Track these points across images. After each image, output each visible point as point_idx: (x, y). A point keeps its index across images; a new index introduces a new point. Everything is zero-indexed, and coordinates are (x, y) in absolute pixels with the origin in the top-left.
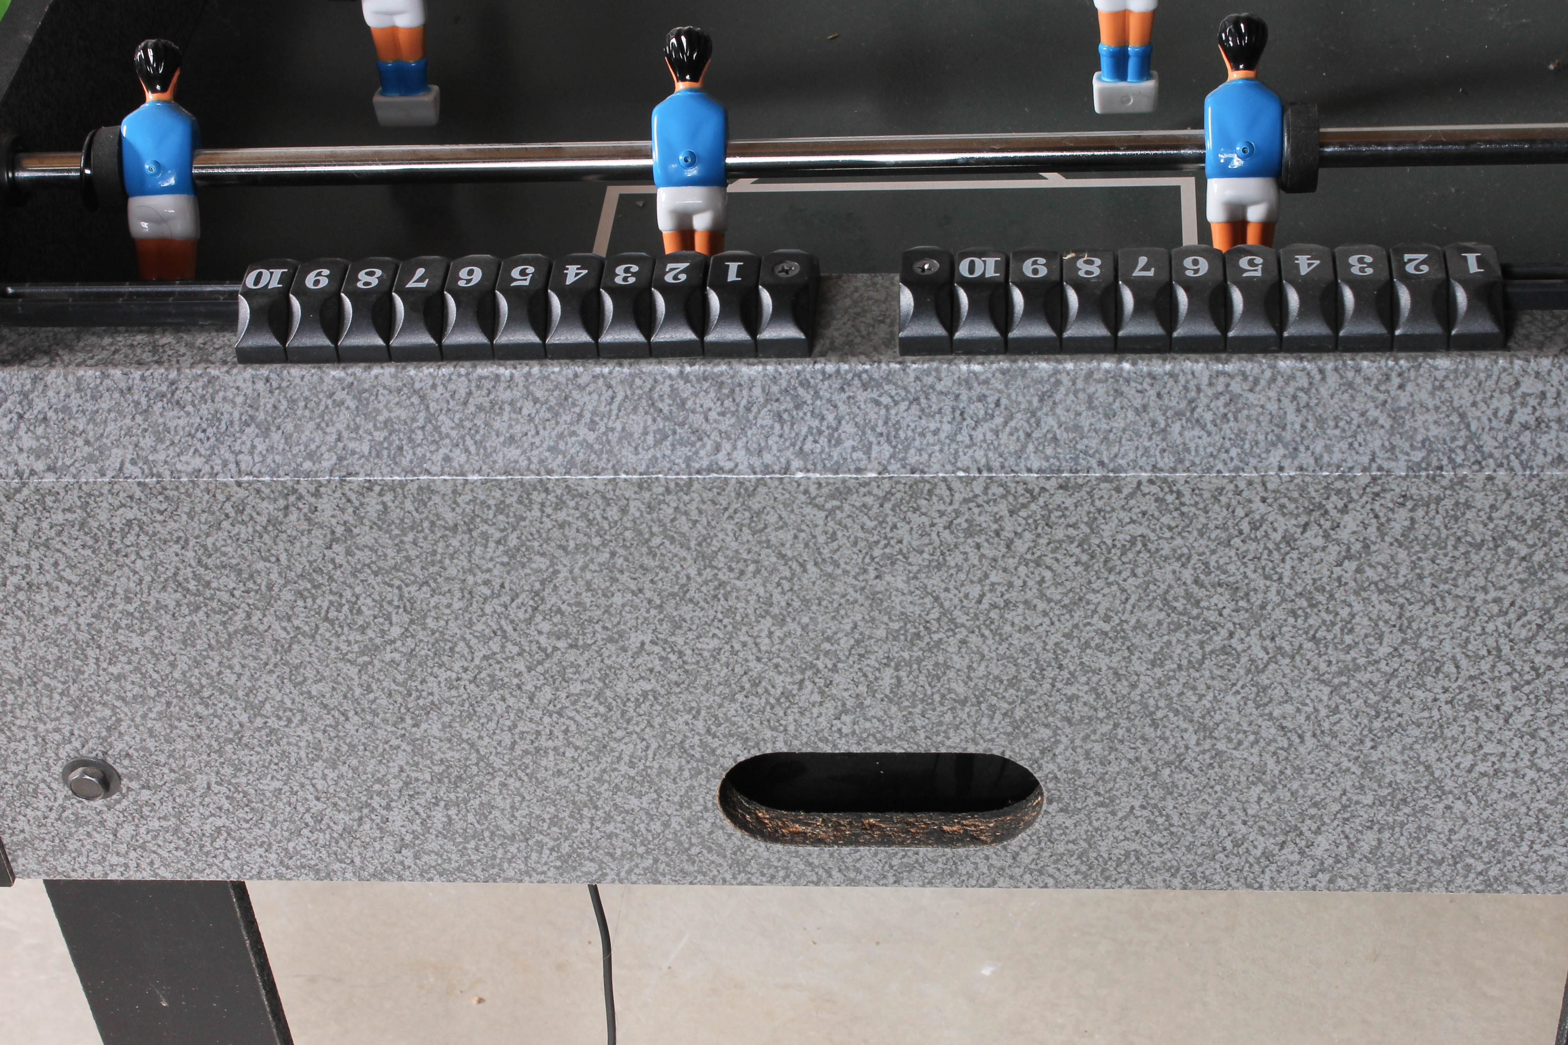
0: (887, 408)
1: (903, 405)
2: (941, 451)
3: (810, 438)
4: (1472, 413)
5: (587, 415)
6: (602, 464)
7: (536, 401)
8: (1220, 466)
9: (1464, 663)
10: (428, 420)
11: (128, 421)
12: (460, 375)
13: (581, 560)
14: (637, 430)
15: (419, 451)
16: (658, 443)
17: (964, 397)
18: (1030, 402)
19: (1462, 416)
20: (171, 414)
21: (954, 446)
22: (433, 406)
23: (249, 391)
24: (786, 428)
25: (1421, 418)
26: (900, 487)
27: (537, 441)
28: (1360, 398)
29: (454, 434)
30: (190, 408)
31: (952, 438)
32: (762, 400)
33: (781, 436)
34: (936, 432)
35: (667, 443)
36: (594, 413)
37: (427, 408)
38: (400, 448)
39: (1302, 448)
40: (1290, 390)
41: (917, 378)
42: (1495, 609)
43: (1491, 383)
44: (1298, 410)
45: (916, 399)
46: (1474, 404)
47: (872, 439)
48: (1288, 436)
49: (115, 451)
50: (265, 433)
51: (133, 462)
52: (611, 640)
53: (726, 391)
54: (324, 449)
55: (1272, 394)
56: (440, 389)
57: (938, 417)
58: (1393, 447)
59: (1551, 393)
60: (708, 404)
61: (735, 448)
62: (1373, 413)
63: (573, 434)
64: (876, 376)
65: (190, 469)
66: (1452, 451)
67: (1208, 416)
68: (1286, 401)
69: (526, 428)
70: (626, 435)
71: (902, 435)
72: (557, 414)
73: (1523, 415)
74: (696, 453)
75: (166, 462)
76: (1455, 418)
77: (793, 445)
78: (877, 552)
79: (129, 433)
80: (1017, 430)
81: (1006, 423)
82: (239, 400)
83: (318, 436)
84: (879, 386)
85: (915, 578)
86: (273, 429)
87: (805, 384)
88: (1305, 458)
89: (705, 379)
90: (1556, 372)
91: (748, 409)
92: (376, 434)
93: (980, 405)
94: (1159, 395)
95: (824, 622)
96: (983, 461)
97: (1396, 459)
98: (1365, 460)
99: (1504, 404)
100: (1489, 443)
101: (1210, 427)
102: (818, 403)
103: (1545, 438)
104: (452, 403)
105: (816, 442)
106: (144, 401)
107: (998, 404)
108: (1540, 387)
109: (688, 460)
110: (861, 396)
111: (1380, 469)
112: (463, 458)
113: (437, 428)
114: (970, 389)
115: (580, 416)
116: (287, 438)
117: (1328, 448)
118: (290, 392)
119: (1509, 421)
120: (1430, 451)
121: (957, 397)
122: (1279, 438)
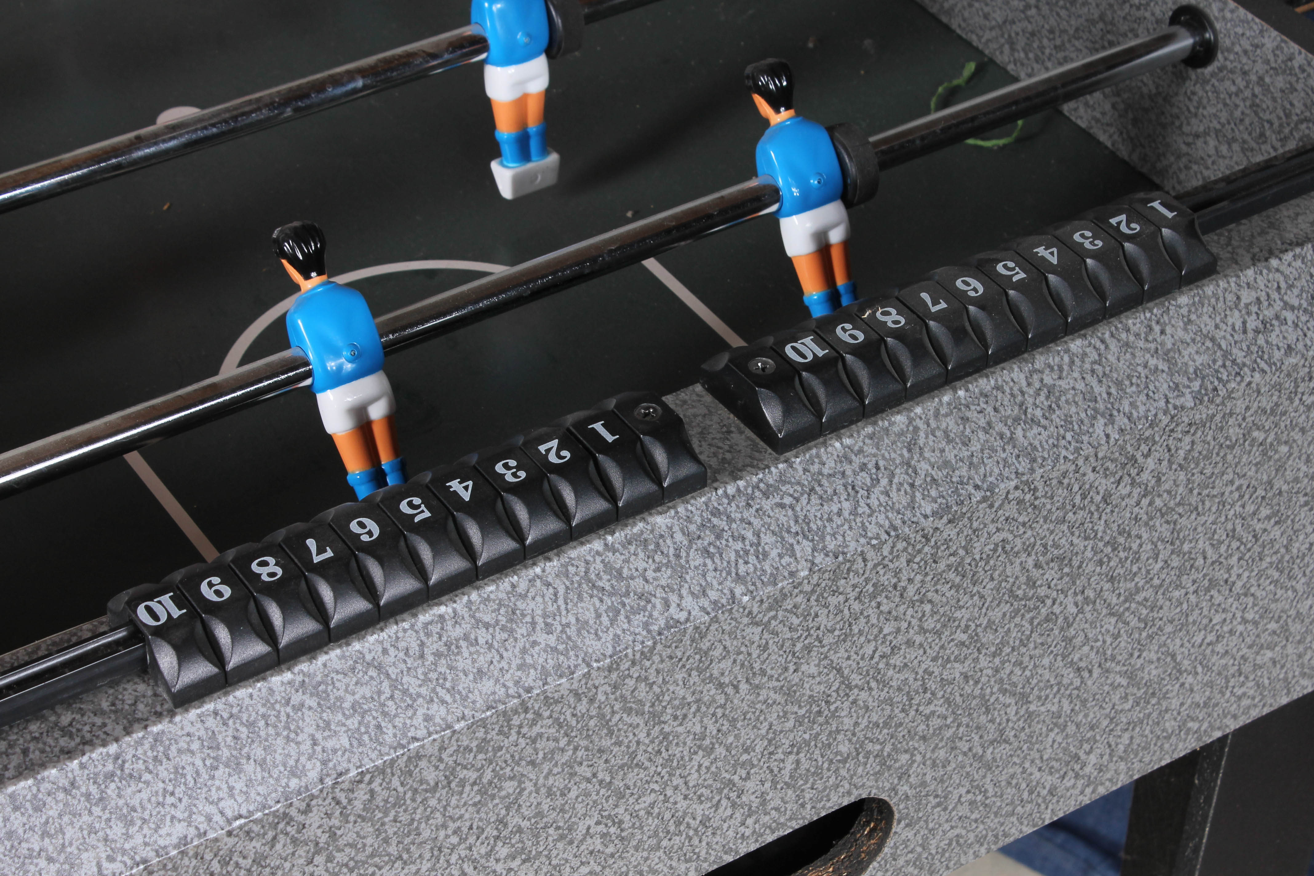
0: (792, 507)
1: (805, 498)
2: (851, 528)
3: (741, 561)
4: (1219, 334)
5: (540, 620)
6: (572, 662)
7: (487, 626)
8: (1064, 453)
9: (1210, 552)
10: (394, 687)
11: (86, 818)
12: (405, 631)
13: (546, 767)
14: (590, 616)
15: (398, 722)
16: (613, 621)
17: (849, 472)
18: (901, 455)
19: (1213, 340)
20: (129, 791)
21: (859, 520)
22: (393, 672)
23: (202, 733)
24: (717, 560)
25: (1185, 353)
26: (826, 576)
27: (504, 664)
28: (1138, 353)
29: (423, 691)
30: (147, 777)
31: (854, 513)
32: (685, 542)
33: (715, 570)
34: (839, 513)
35: (622, 617)
36: (545, 616)
37: (388, 675)
38: (379, 727)
39: (1115, 413)
40: (1087, 366)
41: (805, 470)
42: (1236, 495)
43: (1221, 305)
44: (1100, 381)
45: (812, 489)
46: (1217, 327)
47: (791, 540)
48: (1101, 406)
49: (85, 856)
50: (238, 768)
51: (111, 859)
52: (562, 837)
53: (652, 547)
54: (303, 759)
55: (1076, 375)
56: (392, 651)
57: (835, 498)
58: (1177, 385)
59: (1263, 298)
60: (642, 565)
61: (681, 597)
62: (1153, 362)
63: (535, 643)
64: (771, 481)
65: (175, 840)
66: (1217, 371)
67: (1038, 413)
68: (1088, 377)
69: (489, 657)
70: (582, 625)
71: (814, 527)
72: (512, 631)
73: (1252, 323)
74: (651, 616)
75: (146, 844)
76: (1209, 344)
77: (729, 573)
78: (799, 646)
79: (92, 831)
80: (901, 484)
81: (891, 482)
82: (195, 746)
83: (292, 749)
84: (777, 489)
85: (826, 657)
86: (244, 761)
87: (716, 513)
88: (1121, 421)
89: (630, 543)
90: (1259, 278)
91: (678, 556)
92: (349, 722)
93: (863, 474)
94: (996, 410)
95: (746, 734)
96: (887, 524)
97: (1183, 394)
98: (1162, 403)
99: (1235, 318)
100: (1239, 355)
101: (1043, 422)
102: (734, 526)
103: (1273, 335)
104: (409, 661)
105: (746, 563)
106: (93, 789)
107: (877, 468)
108: (1254, 294)
109: (646, 625)
110: (767, 505)
111: (1175, 407)
112: (443, 711)
113: (405, 692)
114: (851, 462)
115: (534, 623)
116: (262, 764)
117: (1132, 404)
118: (245, 717)
119: (1245, 332)
120: (1203, 378)
121: (843, 473)
122: (1095, 410)
